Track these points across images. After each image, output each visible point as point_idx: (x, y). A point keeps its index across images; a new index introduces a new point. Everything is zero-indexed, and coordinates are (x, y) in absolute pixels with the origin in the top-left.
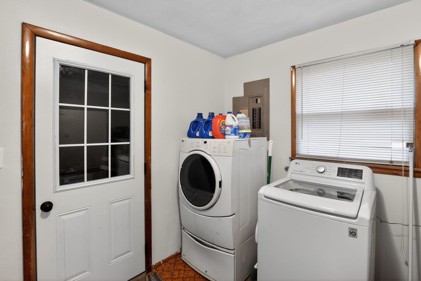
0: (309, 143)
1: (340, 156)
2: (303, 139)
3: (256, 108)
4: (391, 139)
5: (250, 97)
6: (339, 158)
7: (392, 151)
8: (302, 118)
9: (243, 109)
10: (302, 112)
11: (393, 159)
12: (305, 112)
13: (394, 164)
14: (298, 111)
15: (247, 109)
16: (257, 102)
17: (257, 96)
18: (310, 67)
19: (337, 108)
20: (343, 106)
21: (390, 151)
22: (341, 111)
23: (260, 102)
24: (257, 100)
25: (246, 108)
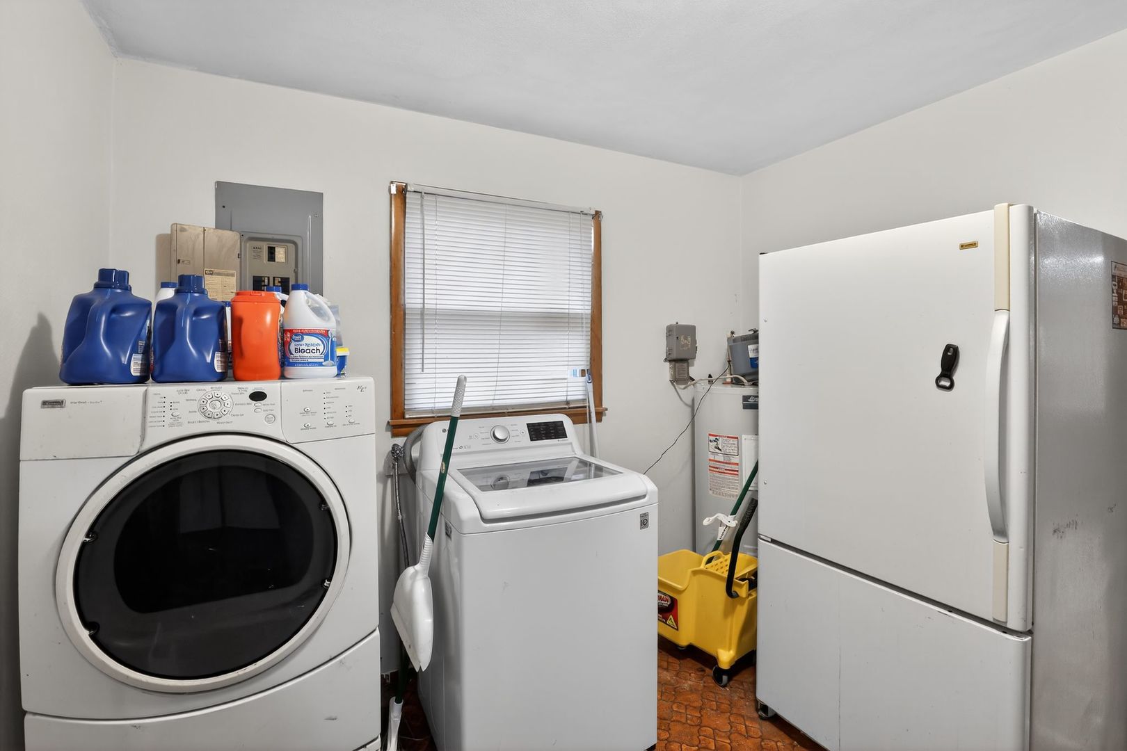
0: (438, 380)
1: (497, 403)
2: (425, 371)
3: (269, 278)
4: (566, 363)
5: (247, 236)
6: (495, 406)
7: (569, 385)
8: (422, 319)
9: (219, 274)
10: (424, 303)
11: (569, 398)
12: (430, 303)
13: (571, 406)
14: (412, 300)
15: (232, 275)
16: (271, 257)
17: (276, 237)
18: (440, 199)
19: (491, 303)
20: (504, 300)
21: (565, 385)
22: (499, 309)
23: (283, 260)
24: (271, 251)
25: (231, 272)
